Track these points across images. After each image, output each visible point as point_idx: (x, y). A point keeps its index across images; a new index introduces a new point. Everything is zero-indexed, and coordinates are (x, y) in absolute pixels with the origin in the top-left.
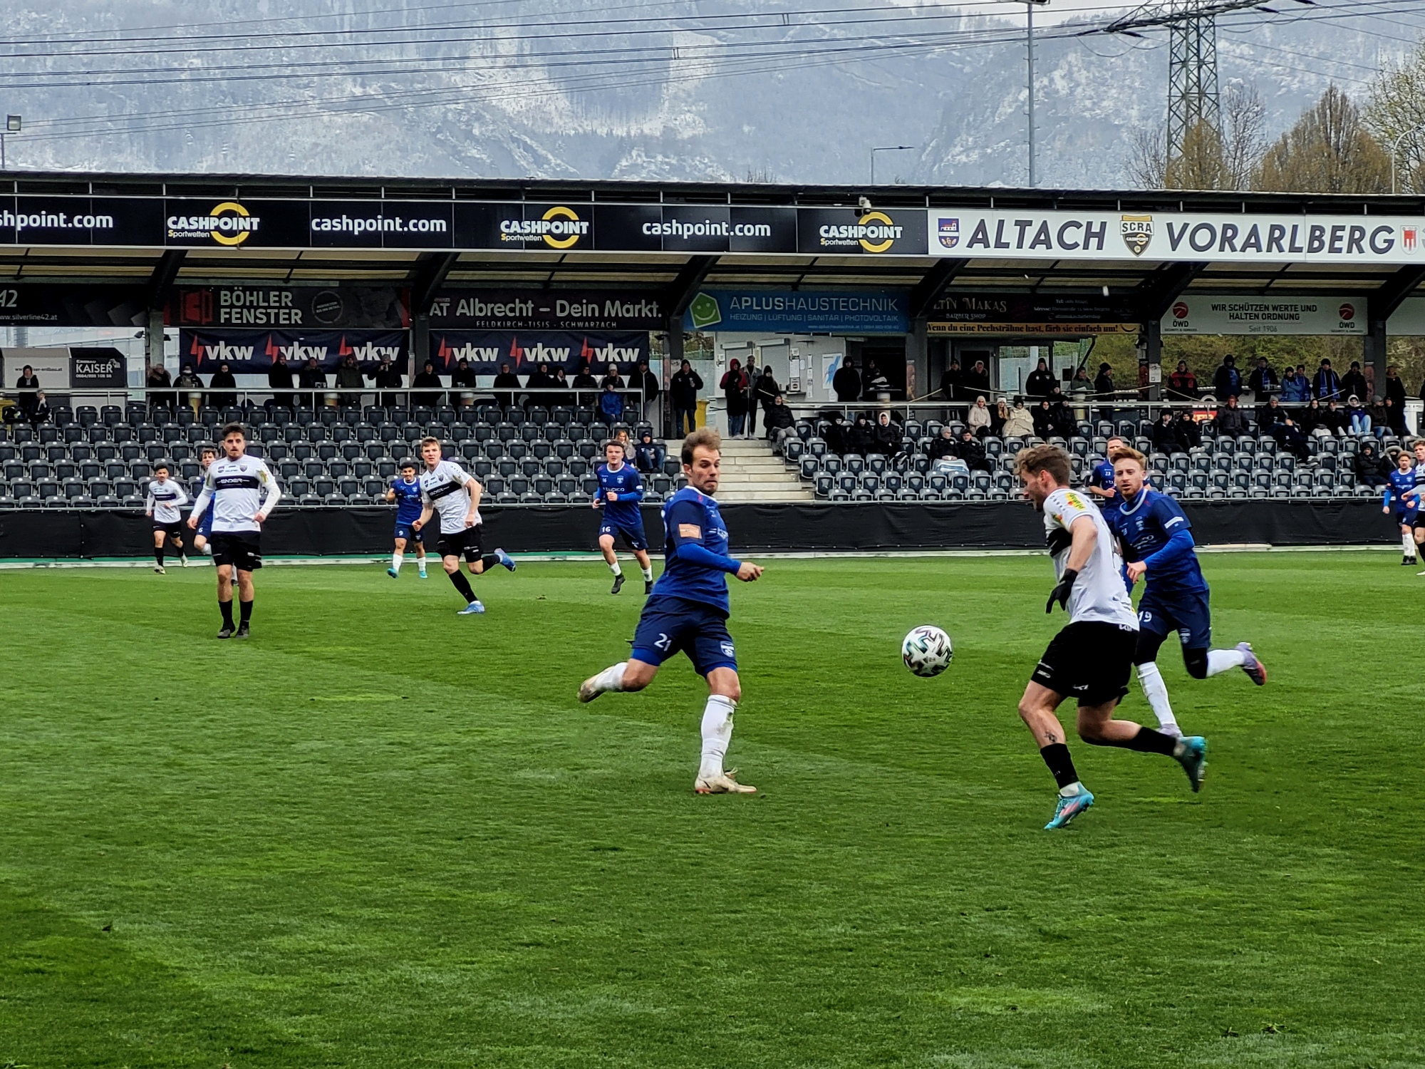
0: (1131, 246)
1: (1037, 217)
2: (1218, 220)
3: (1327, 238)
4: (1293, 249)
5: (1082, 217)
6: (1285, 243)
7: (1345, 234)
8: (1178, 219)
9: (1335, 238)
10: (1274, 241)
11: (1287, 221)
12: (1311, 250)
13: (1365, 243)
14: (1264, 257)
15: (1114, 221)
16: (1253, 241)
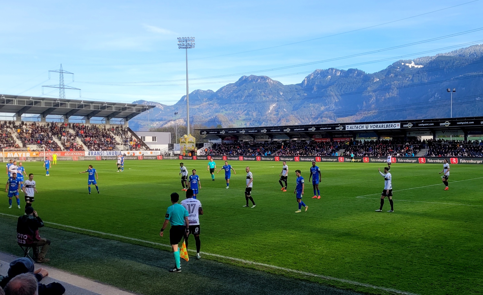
0: (366, 128)
1: (356, 125)
2: (376, 125)
3: (388, 126)
4: (384, 127)
5: (361, 125)
6: (383, 127)
7: (390, 125)
8: (371, 125)
9: (389, 126)
10: (382, 127)
11: (384, 124)
12: (386, 127)
13: (393, 126)
14: (381, 128)
15: (365, 125)
16: (380, 127)
